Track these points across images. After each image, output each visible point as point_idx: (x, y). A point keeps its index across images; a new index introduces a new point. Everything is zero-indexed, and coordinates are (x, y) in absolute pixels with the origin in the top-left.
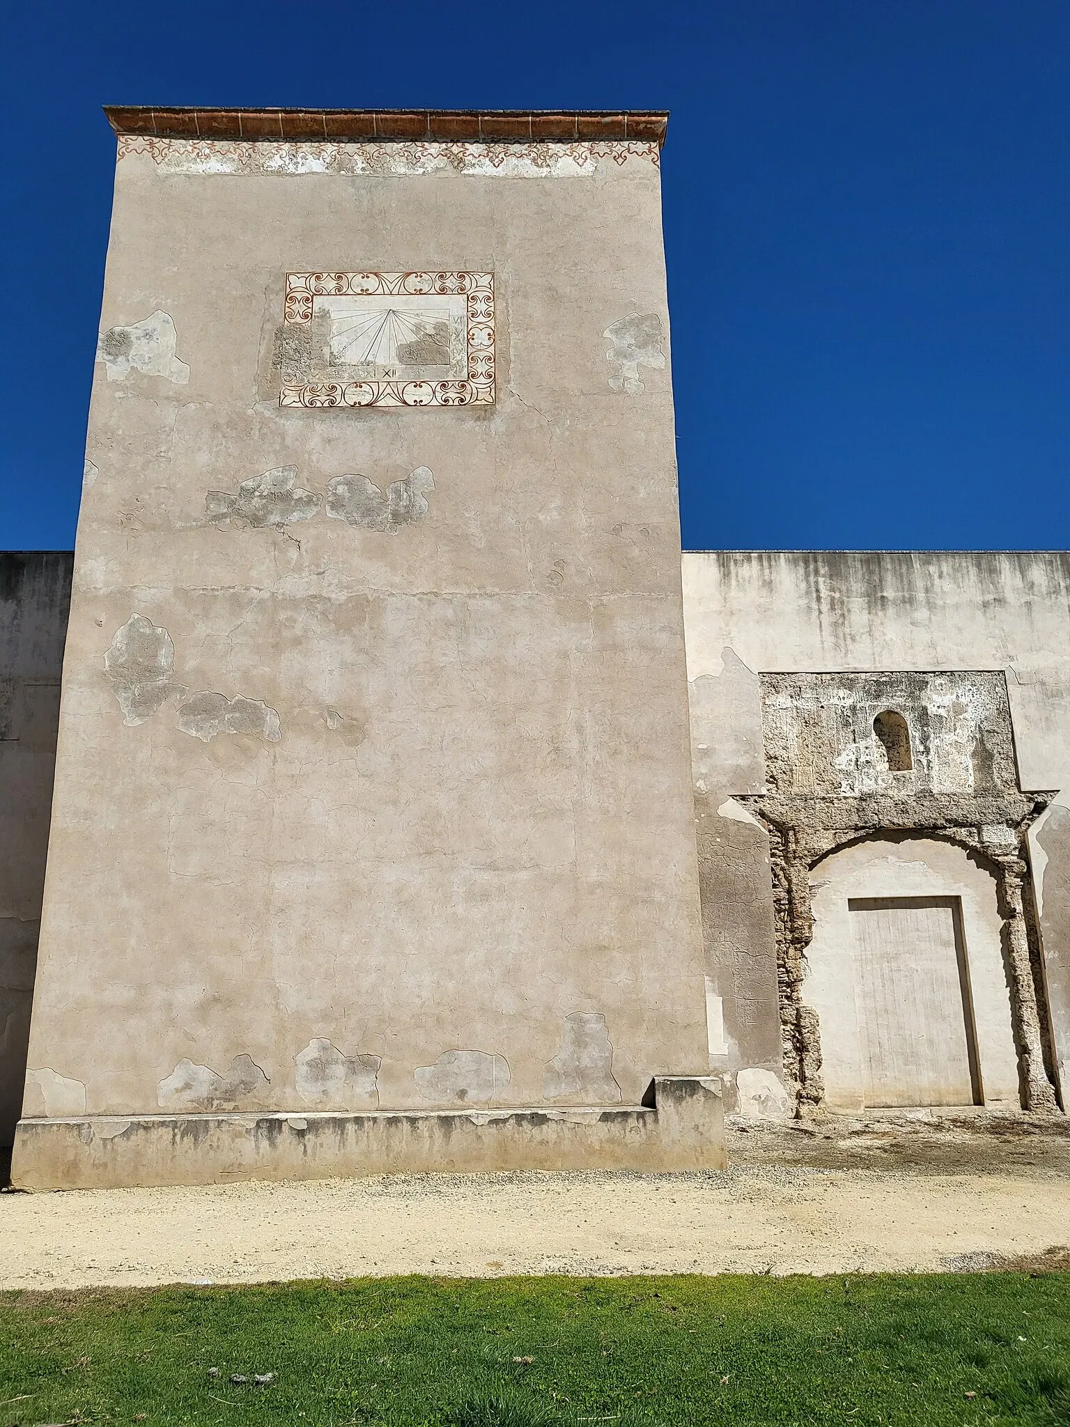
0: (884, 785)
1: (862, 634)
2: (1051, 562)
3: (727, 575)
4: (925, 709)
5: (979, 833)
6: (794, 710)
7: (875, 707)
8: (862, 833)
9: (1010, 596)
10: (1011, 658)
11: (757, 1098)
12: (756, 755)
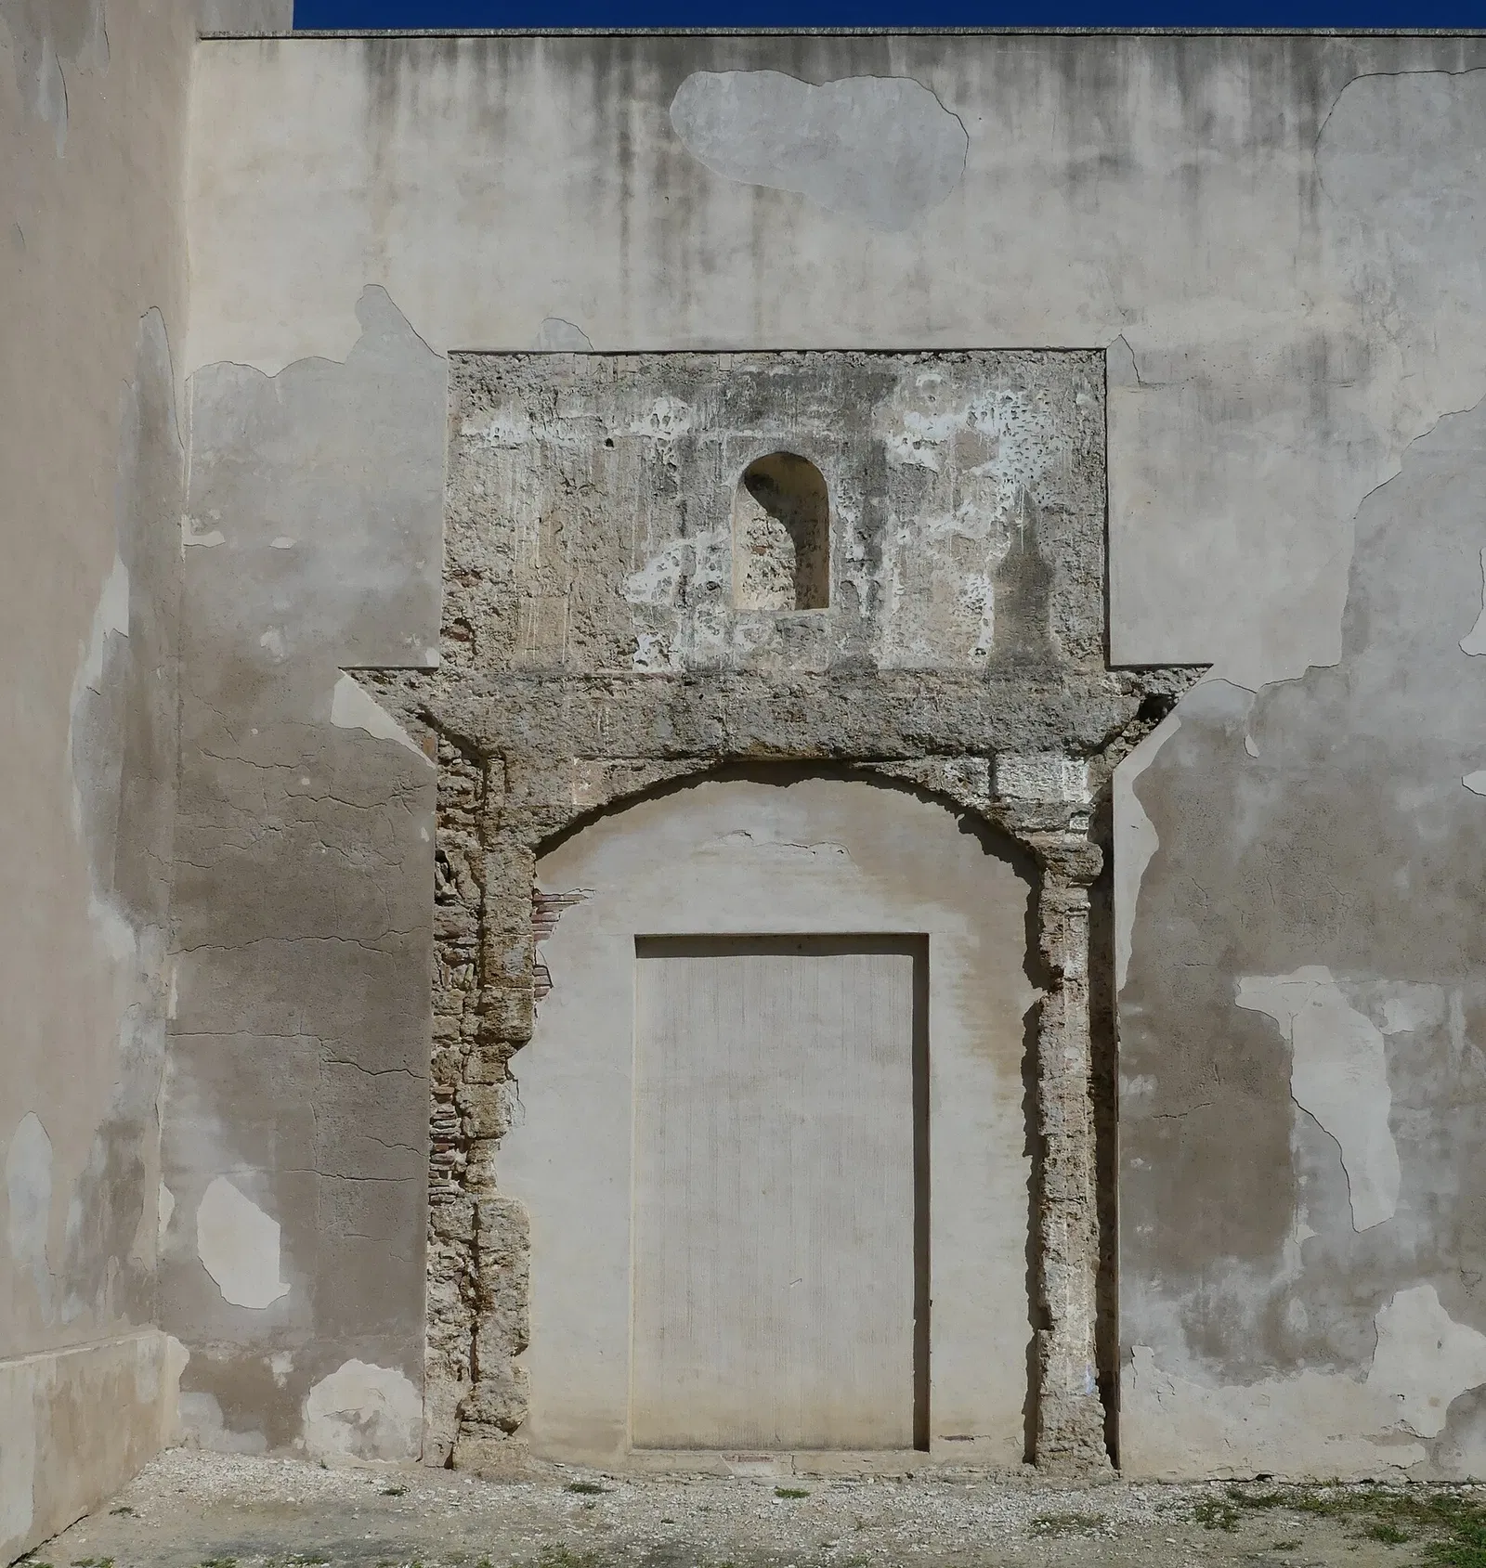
0: (749, 647)
1: (734, 250)
2: (1265, 62)
3: (385, 96)
4: (880, 448)
5: (992, 772)
6: (537, 451)
7: (744, 444)
8: (681, 767)
9: (1144, 149)
10: (1128, 314)
11: (351, 1419)
12: (420, 565)
